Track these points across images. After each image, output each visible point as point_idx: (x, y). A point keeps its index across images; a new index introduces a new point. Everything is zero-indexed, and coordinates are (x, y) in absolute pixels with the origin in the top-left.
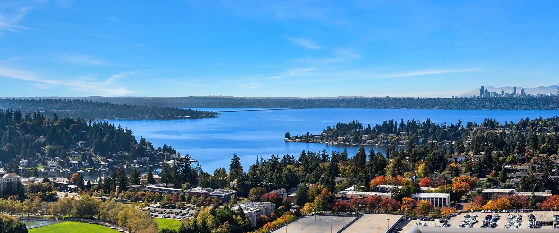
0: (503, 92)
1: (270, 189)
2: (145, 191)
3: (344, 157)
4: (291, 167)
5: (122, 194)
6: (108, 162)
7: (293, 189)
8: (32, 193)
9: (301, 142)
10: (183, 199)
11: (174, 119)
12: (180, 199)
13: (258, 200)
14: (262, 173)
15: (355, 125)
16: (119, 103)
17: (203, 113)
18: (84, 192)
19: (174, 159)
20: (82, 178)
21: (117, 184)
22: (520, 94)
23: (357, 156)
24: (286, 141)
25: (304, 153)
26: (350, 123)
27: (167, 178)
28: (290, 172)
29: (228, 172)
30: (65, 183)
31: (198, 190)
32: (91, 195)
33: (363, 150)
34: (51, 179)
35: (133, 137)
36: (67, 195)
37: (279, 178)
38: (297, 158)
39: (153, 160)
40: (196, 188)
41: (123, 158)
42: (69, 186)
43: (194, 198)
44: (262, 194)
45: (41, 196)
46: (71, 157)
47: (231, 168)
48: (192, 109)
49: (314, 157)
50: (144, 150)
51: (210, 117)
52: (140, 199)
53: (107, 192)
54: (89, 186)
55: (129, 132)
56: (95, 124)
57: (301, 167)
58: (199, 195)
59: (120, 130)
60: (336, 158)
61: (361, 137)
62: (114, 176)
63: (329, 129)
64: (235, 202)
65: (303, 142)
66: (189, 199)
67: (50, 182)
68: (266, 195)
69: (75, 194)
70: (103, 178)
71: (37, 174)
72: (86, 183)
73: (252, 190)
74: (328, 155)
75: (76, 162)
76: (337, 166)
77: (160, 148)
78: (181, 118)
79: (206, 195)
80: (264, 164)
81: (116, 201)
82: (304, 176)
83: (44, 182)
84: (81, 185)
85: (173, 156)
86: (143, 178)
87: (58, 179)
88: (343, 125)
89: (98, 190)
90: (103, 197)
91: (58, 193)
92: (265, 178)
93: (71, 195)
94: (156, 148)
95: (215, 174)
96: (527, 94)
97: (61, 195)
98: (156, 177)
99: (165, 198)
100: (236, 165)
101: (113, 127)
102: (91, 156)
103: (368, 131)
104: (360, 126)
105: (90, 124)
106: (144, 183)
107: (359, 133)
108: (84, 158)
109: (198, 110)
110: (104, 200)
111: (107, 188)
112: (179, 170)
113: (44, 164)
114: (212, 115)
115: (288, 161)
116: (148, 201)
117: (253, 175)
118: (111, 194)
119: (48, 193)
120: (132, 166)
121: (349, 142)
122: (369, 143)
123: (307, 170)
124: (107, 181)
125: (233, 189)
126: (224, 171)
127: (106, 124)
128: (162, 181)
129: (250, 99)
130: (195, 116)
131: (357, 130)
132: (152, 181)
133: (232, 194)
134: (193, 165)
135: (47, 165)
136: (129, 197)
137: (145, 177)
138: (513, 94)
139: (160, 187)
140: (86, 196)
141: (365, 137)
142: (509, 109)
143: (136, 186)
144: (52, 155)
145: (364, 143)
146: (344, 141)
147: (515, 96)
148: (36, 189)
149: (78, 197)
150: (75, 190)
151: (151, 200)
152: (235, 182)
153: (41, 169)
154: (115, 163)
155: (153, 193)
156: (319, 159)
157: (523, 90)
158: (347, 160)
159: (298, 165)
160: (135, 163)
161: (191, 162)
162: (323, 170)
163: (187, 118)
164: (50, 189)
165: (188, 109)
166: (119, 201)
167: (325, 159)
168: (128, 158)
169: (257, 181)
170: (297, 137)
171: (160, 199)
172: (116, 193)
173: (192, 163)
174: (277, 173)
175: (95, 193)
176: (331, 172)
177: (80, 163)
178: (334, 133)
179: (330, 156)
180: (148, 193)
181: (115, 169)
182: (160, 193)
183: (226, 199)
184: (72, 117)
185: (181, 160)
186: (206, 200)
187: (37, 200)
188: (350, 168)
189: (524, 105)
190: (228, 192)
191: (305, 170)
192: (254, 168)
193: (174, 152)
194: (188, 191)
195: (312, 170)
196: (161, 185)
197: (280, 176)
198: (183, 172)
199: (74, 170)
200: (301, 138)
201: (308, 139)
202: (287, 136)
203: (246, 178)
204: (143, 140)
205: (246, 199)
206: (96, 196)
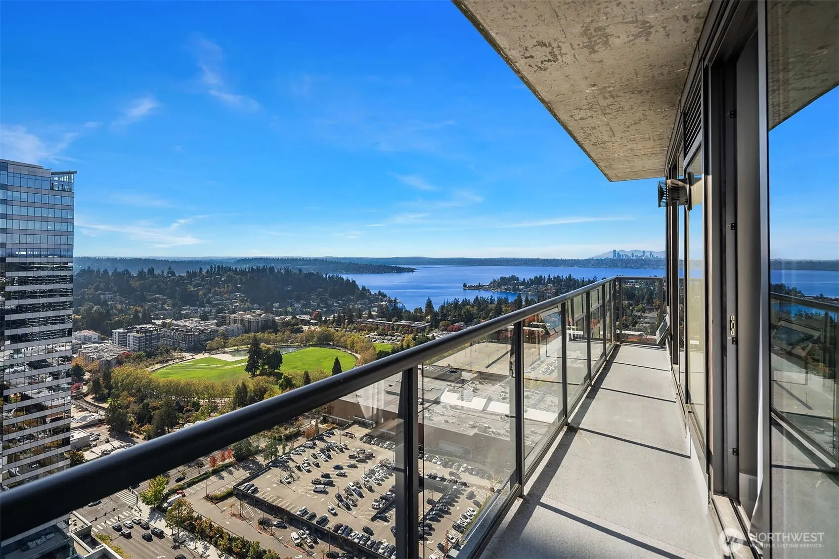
0: (633, 254)
1: (454, 322)
2: (366, 324)
3: (506, 301)
4: (468, 307)
5: (349, 326)
6: (339, 303)
7: (470, 323)
8: (284, 327)
9: (474, 289)
10: (393, 329)
11: (385, 273)
12: (391, 329)
13: (446, 330)
14: (448, 311)
15: (514, 278)
16: (346, 261)
17: (406, 269)
18: (322, 325)
19: (385, 301)
20: (321, 315)
21: (346, 319)
22: (649, 256)
23: (516, 300)
24: (464, 289)
25: (477, 297)
26: (509, 277)
27: (382, 314)
28: (468, 311)
29: (424, 310)
30: (308, 319)
31: (403, 322)
32: (328, 327)
33: (520, 296)
34: (298, 317)
35: (357, 285)
36: (309, 328)
37: (460, 315)
38: (472, 301)
39: (371, 302)
40: (402, 321)
41: (349, 300)
42: (311, 321)
43: (400, 328)
44: (448, 326)
45: (290, 330)
46: (312, 300)
47: (426, 308)
48: (397, 266)
49: (484, 300)
50: (365, 294)
51: (411, 272)
52: (363, 330)
53: (339, 325)
54: (326, 321)
55: (354, 282)
56: (329, 276)
57: (475, 308)
58: (404, 326)
59: (348, 280)
60: (500, 301)
61: (518, 287)
62: (344, 313)
63: (495, 280)
64: (430, 331)
65: (476, 289)
66: (397, 329)
67: (297, 319)
68: (451, 327)
69: (316, 327)
70: (336, 315)
71: (287, 313)
72: (324, 319)
73: (441, 323)
74: (494, 299)
75: (316, 304)
76: (501, 307)
77: (376, 293)
78: (390, 272)
79: (409, 327)
80: (449, 305)
81: (346, 331)
82: (478, 314)
83: (292, 318)
84: (320, 320)
85: (385, 299)
86: (365, 314)
87: (303, 316)
88: (505, 278)
89: (333, 324)
90: (336, 329)
91: (303, 326)
92: (450, 315)
93: (313, 328)
94: (373, 293)
95: (415, 312)
96: (655, 256)
97: (305, 328)
98: (374, 313)
99: (380, 329)
100: (429, 305)
101: (343, 279)
102: (327, 299)
103: (523, 283)
104: (517, 279)
105: (326, 277)
106: (365, 318)
107: (516, 284)
108: (321, 301)
109: (402, 266)
110: (337, 331)
111: (339, 322)
112: (390, 309)
113: (292, 305)
114: (412, 270)
115: (466, 303)
116: (369, 331)
117: (442, 312)
118: (342, 326)
119: (295, 327)
120: (356, 306)
121: (509, 290)
122: (524, 291)
123: (480, 310)
124: (339, 317)
125: (428, 322)
126: (421, 309)
127: (337, 276)
128: (378, 316)
129: (438, 259)
130: (400, 271)
131: (515, 282)
132: (371, 316)
133: (427, 326)
134: (400, 305)
135: (294, 306)
136: (355, 328)
137: (366, 314)
138: (641, 256)
139: (378, 320)
140: (324, 328)
141: (521, 287)
142: (638, 268)
143: (360, 320)
144: (298, 300)
145: (520, 291)
146: (506, 289)
147: (644, 258)
148: (286, 324)
149: (318, 329)
150: (315, 324)
151: (370, 330)
152: (429, 317)
153: (289, 309)
154: (344, 304)
155: (371, 325)
156: (488, 302)
157: (651, 253)
158: (509, 303)
159: (473, 306)
160: (358, 304)
161: (398, 303)
162: (491, 310)
163: (393, 272)
164: (297, 324)
165: (395, 266)
166: (348, 331)
167: (492, 302)
168: (352, 301)
169: (445, 317)
170: (472, 286)
171: (376, 329)
172: (346, 326)
173: (399, 304)
174: (458, 311)
175: (330, 326)
176: (497, 311)
177: (318, 305)
178: (498, 283)
179: (496, 300)
180: (368, 325)
181: (344, 309)
182: (377, 325)
183: (423, 329)
184: (312, 272)
185: (390, 301)
186: (408, 330)
187: (288, 333)
188: (511, 309)
189: (652, 265)
190: (424, 324)
191: (478, 309)
192: (442, 307)
193: (385, 296)
194: (397, 323)
195: (483, 310)
196: (378, 319)
197: (461, 314)
198: (393, 310)
199: (314, 310)
200: (475, 286)
201: (480, 287)
202: (465, 285)
203: (436, 314)
204: (364, 288)
205: (437, 330)
206: (331, 328)
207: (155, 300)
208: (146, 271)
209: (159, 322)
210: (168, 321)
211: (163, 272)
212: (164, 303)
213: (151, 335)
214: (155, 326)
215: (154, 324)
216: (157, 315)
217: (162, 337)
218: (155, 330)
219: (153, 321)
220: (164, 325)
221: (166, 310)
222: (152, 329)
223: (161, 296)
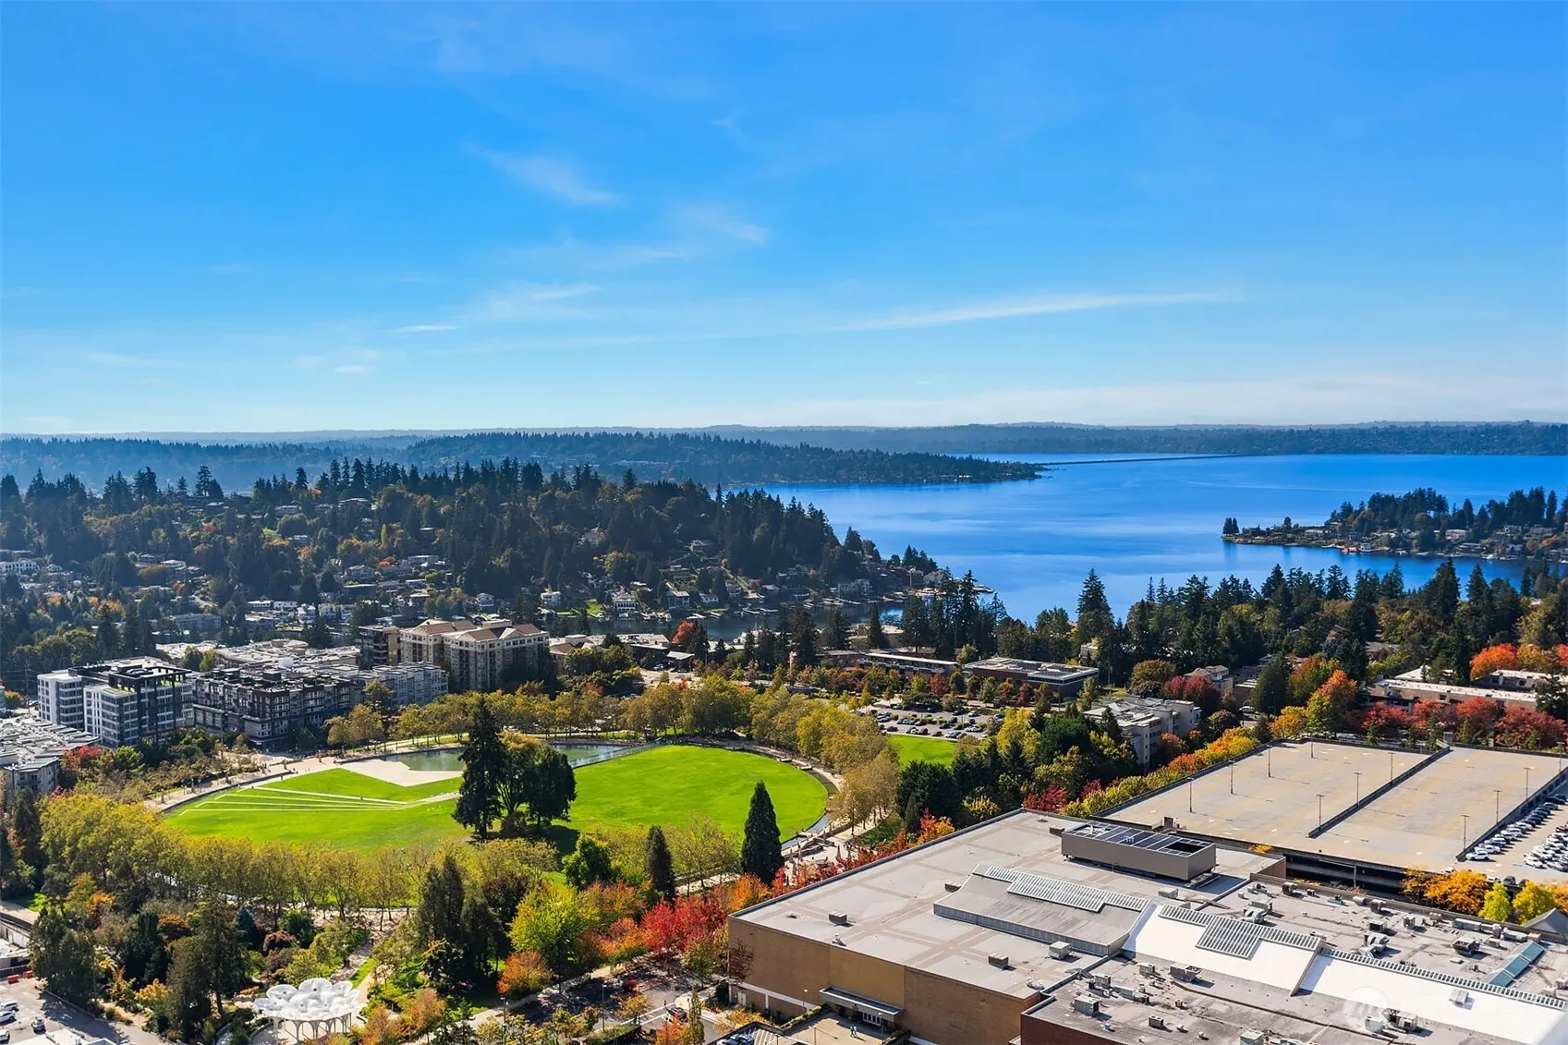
1: (1186, 666)
2: (862, 666)
3: (1393, 586)
4: (1243, 609)
5: (804, 674)
6: (764, 592)
7: (1248, 669)
8: (578, 674)
9: (1267, 543)
10: (961, 687)
11: (931, 482)
12: (953, 686)
13: (1155, 693)
14: (1163, 623)
15: (1424, 500)
16: (791, 444)
17: (1005, 467)
18: (708, 669)
19: (932, 585)
20: (703, 632)
21: (792, 649)
23: (1433, 584)
24: (1228, 543)
25: (1277, 572)
26: (1408, 496)
27: (921, 632)
28: (1242, 622)
29: (1073, 618)
30: (660, 647)
31: (997, 663)
32: (728, 676)
33: (1448, 574)
34: (624, 638)
35: (829, 529)
36: (665, 679)
37: (1210, 639)
38: (1257, 585)
39: (879, 586)
40: (994, 659)
41: (802, 582)
42: (672, 654)
43: (986, 684)
44: (1165, 677)
45: (600, 683)
46: (671, 580)
47: (1081, 609)
48: (975, 457)
49: (1305, 585)
50: (856, 561)
51: (1023, 477)
52: (850, 687)
53: (766, 670)
54: (721, 655)
55: (818, 516)
56: (731, 496)
57: (1272, 612)
58: (1000, 676)
59: (796, 511)
60: (1368, 589)
61: (1443, 534)
62: (784, 627)
63: (1347, 510)
64: (1095, 697)
65: (1275, 543)
66: (976, 687)
67: (622, 645)
68: (1175, 681)
69: (687, 675)
70: (755, 633)
71: (587, 626)
72: (713, 646)
73: (1138, 667)
74: (1345, 581)
75: (685, 594)
76: (1371, 611)
77: (895, 558)
78: (948, 481)
79: (1018, 679)
80: (1168, 600)
81: (791, 692)
82: (1280, 635)
83: (606, 644)
84: (701, 651)
85: (931, 577)
86: (858, 632)
87: (642, 637)
88: (1390, 499)
89: (744, 663)
90: (758, 682)
91: (643, 672)
92: (1173, 637)
93: (675, 678)
94: (886, 557)
95: (1041, 625)
97: (650, 677)
98: (890, 630)
99: (914, 684)
100: (1094, 600)
101: (777, 504)
102: (723, 577)
103: (1464, 518)
104: (1441, 504)
105: (719, 497)
106: (859, 645)
107: (1436, 523)
108: (704, 583)
109: (993, 459)
110: (761, 690)
111: (766, 658)
112: (950, 612)
113: (604, 599)
114: (1029, 473)
115: (1234, 593)
116: (873, 692)
117: (1141, 628)
118: (777, 674)
119: (618, 674)
120: (827, 601)
121: (1407, 546)
122: (1467, 550)
123: (1291, 619)
124: (767, 640)
125: (1089, 663)
126: (1062, 615)
127: (758, 495)
128: (905, 640)
129: (1128, 431)
130: (983, 474)
131: (1432, 514)
132: (880, 640)
133: (1085, 676)
134: (983, 601)
135: (610, 601)
136: (823, 682)
137: (862, 630)
139: (902, 655)
140: (715, 679)
141: (1455, 534)
143: (839, 653)
144: (624, 576)
145: (1451, 550)
146: (1392, 543)
148: (586, 664)
149: (695, 682)
150: (685, 666)
151: (878, 689)
152: (1093, 646)
153: (596, 612)
154: (782, 596)
155: (883, 672)
156: (1320, 592)
158: (1403, 596)
159: (1261, 605)
160: (833, 596)
161: (976, 592)
162: (1332, 622)
163: (963, 480)
164: (623, 664)
165: (965, 456)
166: (797, 691)
167: (1337, 590)
168: (815, 583)
169: (1152, 644)
170: (1257, 532)
171: (901, 685)
172: (790, 673)
173: (981, 596)
174: (1205, 624)
175: (737, 672)
176: (1355, 627)
177: (694, 597)
178: (1363, 521)
179: (1353, 582)
180: (871, 672)
181: (783, 612)
182: (902, 672)
183: (1071, 690)
184: (671, 480)
185: (950, 586)
186: (1017, 691)
187: (592, 693)
188: (1411, 618)
190: (1074, 670)
191: (1281, 619)
192: (1143, 609)
193: (932, 566)
194: (973, 666)
195: (1300, 620)
196: (903, 650)
197: (1215, 634)
198: (958, 617)
199: (679, 615)
200: (1268, 532)
201: (1287, 536)
202: (1231, 527)
203: (1121, 635)
204: (853, 536)
205: (1122, 691)
206: (741, 678)
207: (163, 577)
208: (131, 480)
209: (178, 651)
210: (205, 647)
211: (182, 484)
212: (192, 588)
213: (156, 694)
214: (167, 664)
215: (164, 656)
216: (172, 626)
217: (188, 701)
218: (166, 677)
219: (159, 647)
220: (193, 661)
221: (197, 609)
222: (156, 673)
223: (181, 566)
